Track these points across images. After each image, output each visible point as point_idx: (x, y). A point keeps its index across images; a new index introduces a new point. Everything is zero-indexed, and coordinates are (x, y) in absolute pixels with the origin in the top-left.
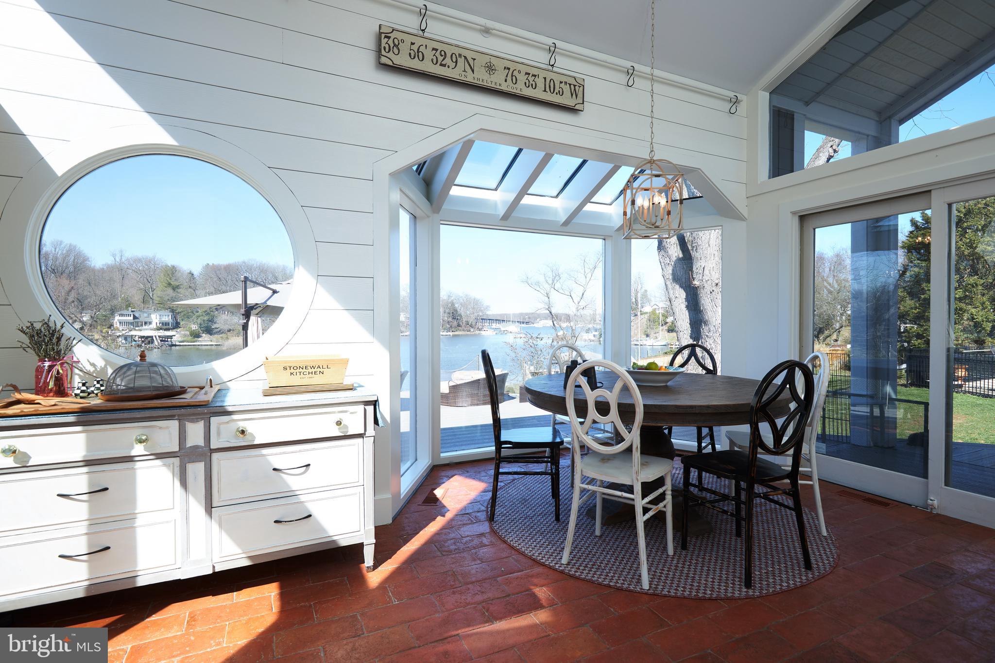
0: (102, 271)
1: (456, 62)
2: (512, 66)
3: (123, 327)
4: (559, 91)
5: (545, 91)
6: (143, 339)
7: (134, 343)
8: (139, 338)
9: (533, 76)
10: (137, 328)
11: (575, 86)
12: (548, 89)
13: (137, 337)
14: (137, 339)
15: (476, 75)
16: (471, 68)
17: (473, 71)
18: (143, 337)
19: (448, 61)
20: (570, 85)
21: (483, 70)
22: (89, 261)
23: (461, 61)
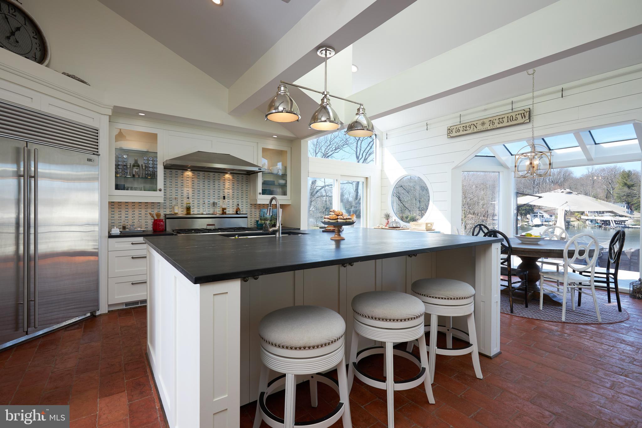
0: (581, 179)
1: (470, 127)
2: (492, 119)
3: (591, 214)
4: (515, 119)
5: (508, 122)
6: (603, 222)
7: (596, 225)
8: (600, 221)
9: (502, 118)
10: (600, 215)
11: (524, 113)
12: (509, 121)
13: (599, 221)
14: (599, 222)
15: (477, 129)
16: (476, 127)
17: (476, 128)
18: (603, 221)
19: (468, 128)
20: (521, 114)
21: (480, 126)
22: (573, 174)
23: (472, 126)
